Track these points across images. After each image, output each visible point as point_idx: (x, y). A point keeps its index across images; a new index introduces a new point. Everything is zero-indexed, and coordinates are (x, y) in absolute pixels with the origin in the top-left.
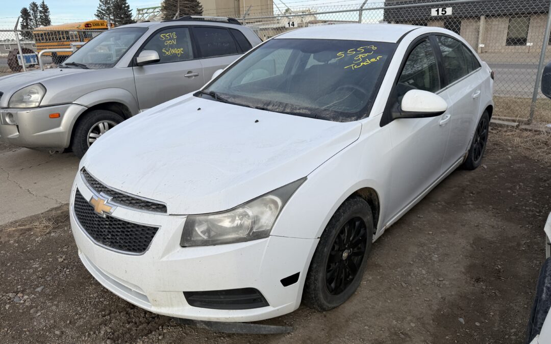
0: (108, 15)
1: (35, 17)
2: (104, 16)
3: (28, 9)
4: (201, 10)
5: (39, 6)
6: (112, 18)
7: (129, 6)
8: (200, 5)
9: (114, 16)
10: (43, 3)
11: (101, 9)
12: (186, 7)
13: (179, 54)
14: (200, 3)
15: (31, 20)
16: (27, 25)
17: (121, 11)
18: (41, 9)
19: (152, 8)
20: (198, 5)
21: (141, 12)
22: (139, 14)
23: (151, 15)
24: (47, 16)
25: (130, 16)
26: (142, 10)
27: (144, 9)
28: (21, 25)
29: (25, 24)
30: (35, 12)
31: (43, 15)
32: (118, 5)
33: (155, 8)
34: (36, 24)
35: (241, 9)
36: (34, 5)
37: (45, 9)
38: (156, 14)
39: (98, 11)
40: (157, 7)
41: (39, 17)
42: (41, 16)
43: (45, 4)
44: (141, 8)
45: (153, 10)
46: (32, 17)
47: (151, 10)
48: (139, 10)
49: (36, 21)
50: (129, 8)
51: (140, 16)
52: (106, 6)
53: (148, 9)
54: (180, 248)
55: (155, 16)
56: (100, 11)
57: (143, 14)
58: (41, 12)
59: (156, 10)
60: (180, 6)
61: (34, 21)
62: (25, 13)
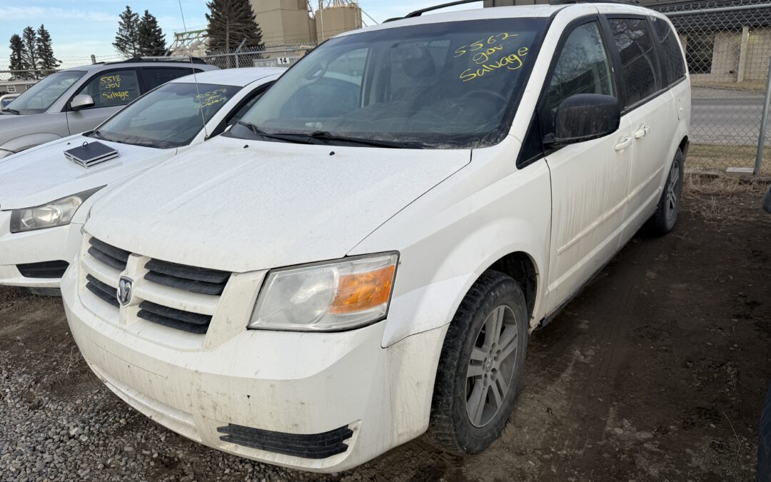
0: (132, 42)
1: (31, 47)
2: (126, 44)
3: (21, 36)
4: (260, 34)
5: (36, 31)
6: (138, 46)
7: (160, 29)
8: (258, 27)
9: (139, 44)
10: (42, 27)
11: (122, 35)
12: (239, 31)
13: (123, 97)
14: (258, 25)
15: (25, 51)
16: (20, 59)
17: (150, 38)
18: (40, 36)
19: (196, 32)
20: (255, 28)
21: (181, 38)
22: (177, 40)
23: (194, 41)
24: (47, 46)
25: (163, 43)
26: (182, 34)
27: (184, 34)
28: (11, 58)
29: (16, 57)
30: (30, 40)
31: (41, 44)
32: (145, 29)
33: (199, 32)
34: (32, 56)
35: (318, 35)
36: (29, 32)
37: (45, 36)
38: (201, 39)
39: (117, 38)
40: (203, 31)
41: (36, 47)
42: (40, 47)
43: (45, 29)
44: (180, 32)
45: (196, 35)
46: (27, 48)
47: (194, 35)
48: (177, 35)
49: (32, 53)
50: (161, 33)
51: (180, 43)
52: (128, 31)
53: (190, 33)
54: (10, 233)
55: (200, 43)
56: (120, 38)
57: (184, 40)
58: (39, 40)
59: (201, 35)
60: (230, 29)
61: (30, 54)
62: (16, 43)
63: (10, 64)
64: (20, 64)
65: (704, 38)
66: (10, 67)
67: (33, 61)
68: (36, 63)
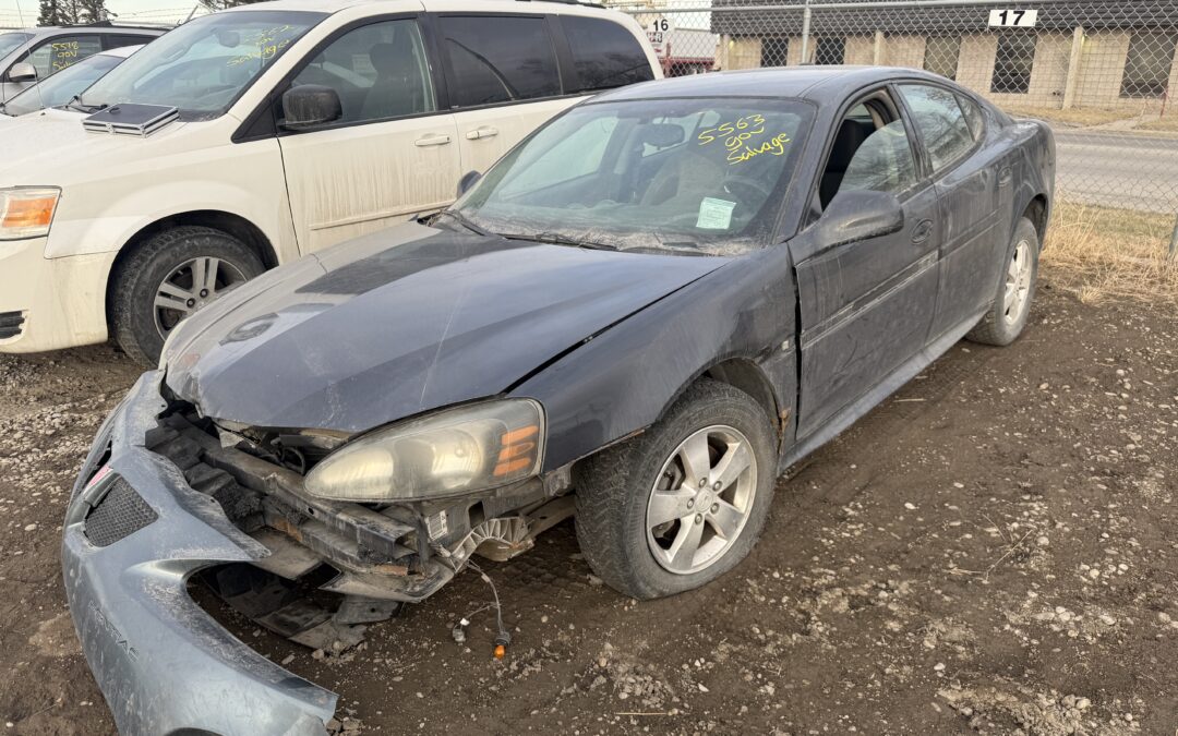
63: (40, 15)
64: (54, 15)
65: (1024, 41)
66: (39, 19)
67: (75, 12)
68: (79, 15)
